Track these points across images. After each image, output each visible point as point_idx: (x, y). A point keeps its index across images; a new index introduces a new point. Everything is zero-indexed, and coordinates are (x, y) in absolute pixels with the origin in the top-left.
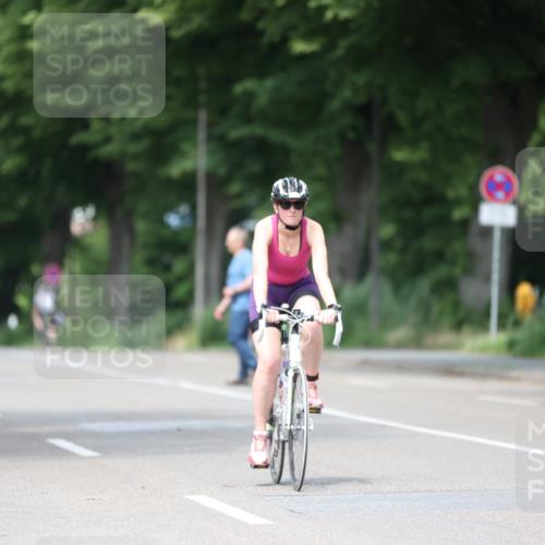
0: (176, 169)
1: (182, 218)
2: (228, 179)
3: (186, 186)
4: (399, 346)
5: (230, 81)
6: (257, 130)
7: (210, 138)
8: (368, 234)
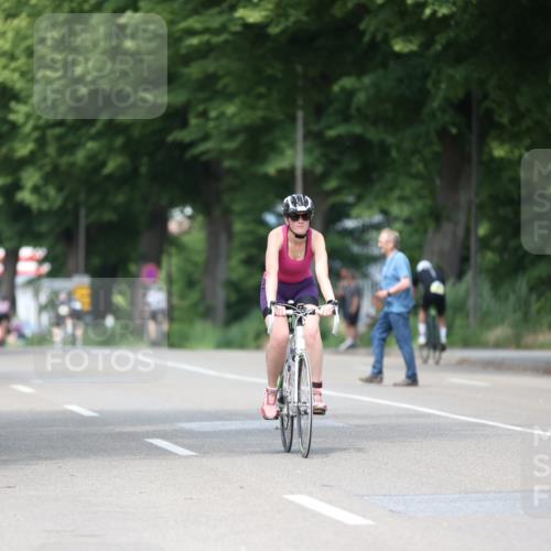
0: (271, 169)
2: (324, 176)
4: (498, 345)
5: (327, 79)
6: (357, 129)
7: (308, 135)
8: (468, 231)
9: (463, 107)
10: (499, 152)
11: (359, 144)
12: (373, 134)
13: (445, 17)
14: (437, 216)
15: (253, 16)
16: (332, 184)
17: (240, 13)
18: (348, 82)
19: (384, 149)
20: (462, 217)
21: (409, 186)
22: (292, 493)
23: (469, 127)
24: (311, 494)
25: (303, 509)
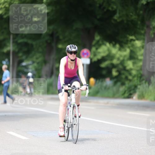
0: (5, 50)
1: (6, 62)
2: (18, 52)
6: (25, 40)
7: (13, 42)
8: (53, 66)
11: (26, 44)
12: (30, 42)
14: (45, 62)
16: (20, 54)
19: (32, 45)
20: (51, 62)
21: (38, 55)
22: (9, 131)
23: (53, 40)
24: (13, 132)
25: (11, 135)
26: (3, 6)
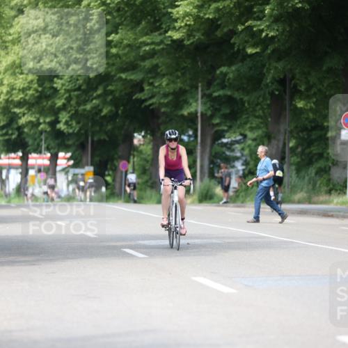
0: (186, 112)
1: (189, 136)
2: (212, 116)
3: (191, 120)
4: (299, 202)
5: (214, 68)
6: (227, 92)
7: (203, 96)
8: (284, 144)
9: (282, 82)
10: (300, 105)
11: (230, 100)
12: (237, 95)
13: (273, 37)
14: (269, 137)
15: (176, 36)
17: (170, 33)
18: (224, 69)
19: (243, 102)
20: (282, 138)
21: (255, 122)
23: (285, 92)
24: (205, 277)
26: (183, 24)
